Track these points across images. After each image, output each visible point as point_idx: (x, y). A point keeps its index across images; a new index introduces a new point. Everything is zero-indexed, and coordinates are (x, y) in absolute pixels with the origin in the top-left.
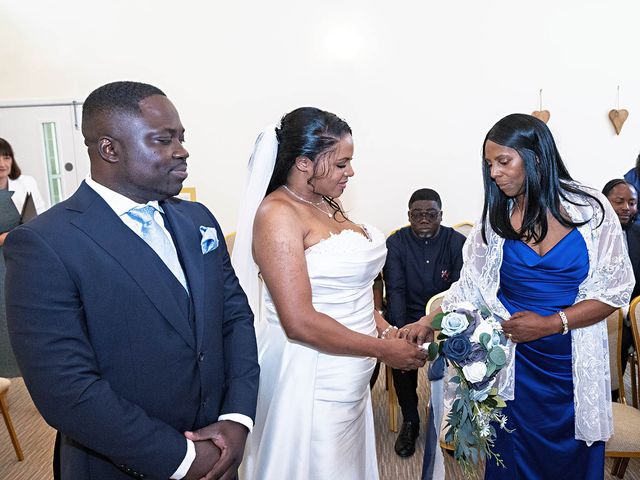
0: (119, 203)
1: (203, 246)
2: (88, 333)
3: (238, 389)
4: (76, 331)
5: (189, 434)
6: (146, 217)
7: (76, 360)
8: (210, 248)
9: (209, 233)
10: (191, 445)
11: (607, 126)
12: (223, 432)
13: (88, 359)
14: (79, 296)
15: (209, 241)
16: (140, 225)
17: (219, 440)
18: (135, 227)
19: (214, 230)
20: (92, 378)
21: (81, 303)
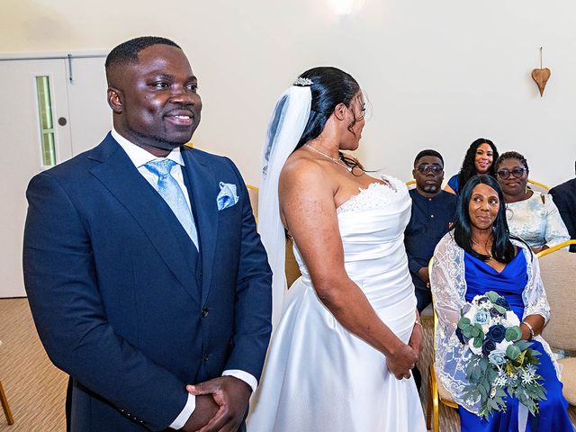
0: (138, 155)
1: (219, 203)
4: (84, 275)
6: (162, 171)
7: (82, 304)
8: (227, 204)
9: (228, 190)
10: (191, 398)
13: (94, 303)
14: (89, 242)
15: (226, 198)
16: (157, 177)
18: (152, 179)
19: (234, 188)
20: (97, 322)
21: (90, 249)
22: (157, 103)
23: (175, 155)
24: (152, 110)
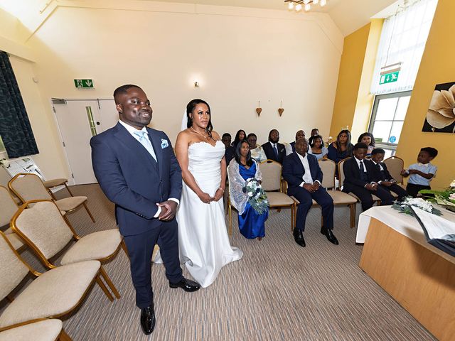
0: (131, 130)
1: (162, 146)
2: (121, 172)
3: (174, 191)
4: (117, 171)
5: (157, 204)
6: (141, 135)
7: (117, 181)
8: (165, 146)
9: (164, 142)
10: (160, 208)
11: (277, 113)
12: (168, 203)
14: (117, 160)
15: (164, 144)
16: (139, 137)
17: (167, 206)
18: (137, 138)
19: (166, 141)
20: (123, 187)
21: (118, 162)
22: (136, 109)
23: (144, 129)
24: (134, 112)
